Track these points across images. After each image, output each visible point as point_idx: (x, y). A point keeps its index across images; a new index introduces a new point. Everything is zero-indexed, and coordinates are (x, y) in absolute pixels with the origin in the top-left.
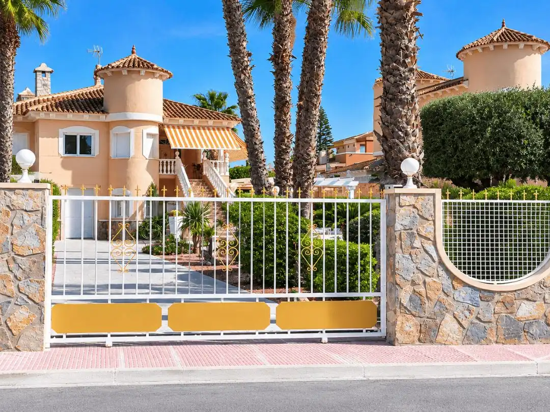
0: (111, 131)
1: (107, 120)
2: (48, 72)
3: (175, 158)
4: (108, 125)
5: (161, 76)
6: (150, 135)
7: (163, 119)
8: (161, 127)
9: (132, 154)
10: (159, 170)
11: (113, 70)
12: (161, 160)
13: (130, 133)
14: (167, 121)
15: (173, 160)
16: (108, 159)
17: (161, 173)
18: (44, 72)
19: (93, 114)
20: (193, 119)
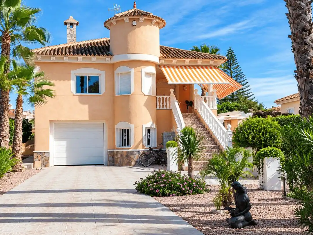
0: (116, 72)
1: (112, 62)
2: (74, 23)
3: (170, 95)
4: (113, 66)
5: (158, 23)
6: (148, 74)
7: (160, 60)
8: (158, 67)
9: (132, 90)
10: (157, 106)
11: (117, 19)
12: (158, 97)
13: (130, 73)
14: (163, 61)
15: (168, 97)
16: (114, 96)
17: (158, 108)
18: (71, 24)
19: (98, 57)
20: (184, 59)
